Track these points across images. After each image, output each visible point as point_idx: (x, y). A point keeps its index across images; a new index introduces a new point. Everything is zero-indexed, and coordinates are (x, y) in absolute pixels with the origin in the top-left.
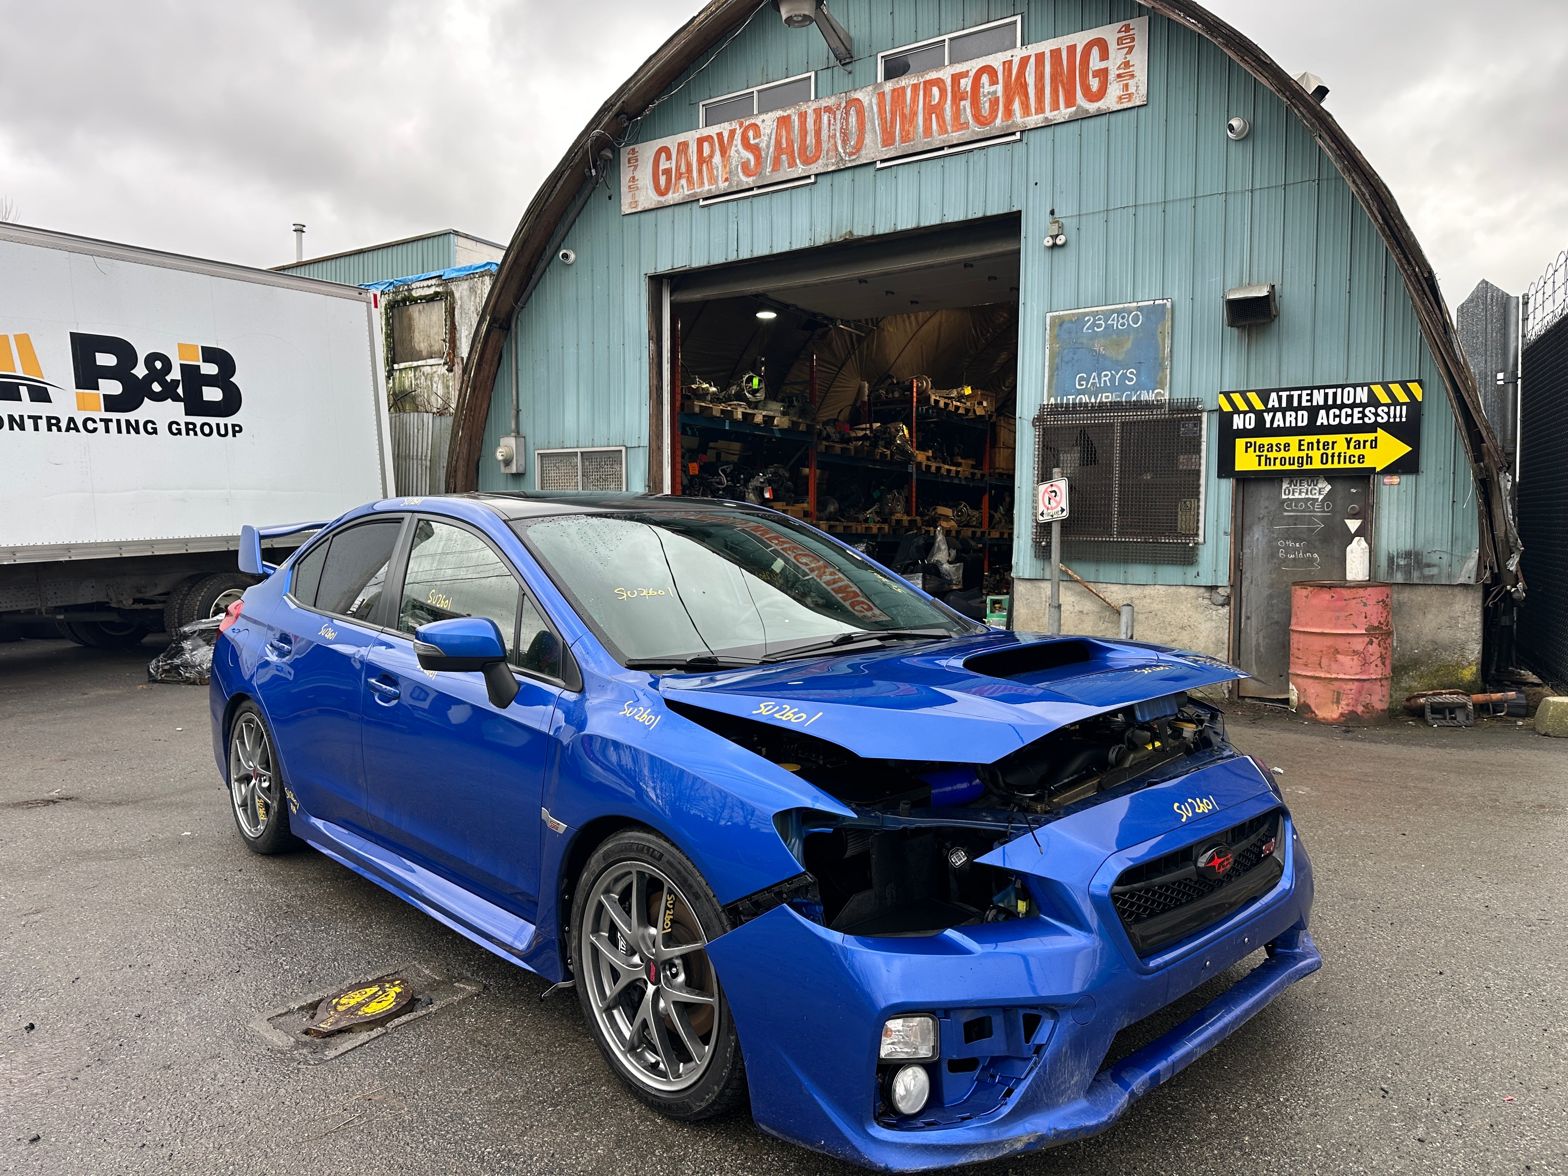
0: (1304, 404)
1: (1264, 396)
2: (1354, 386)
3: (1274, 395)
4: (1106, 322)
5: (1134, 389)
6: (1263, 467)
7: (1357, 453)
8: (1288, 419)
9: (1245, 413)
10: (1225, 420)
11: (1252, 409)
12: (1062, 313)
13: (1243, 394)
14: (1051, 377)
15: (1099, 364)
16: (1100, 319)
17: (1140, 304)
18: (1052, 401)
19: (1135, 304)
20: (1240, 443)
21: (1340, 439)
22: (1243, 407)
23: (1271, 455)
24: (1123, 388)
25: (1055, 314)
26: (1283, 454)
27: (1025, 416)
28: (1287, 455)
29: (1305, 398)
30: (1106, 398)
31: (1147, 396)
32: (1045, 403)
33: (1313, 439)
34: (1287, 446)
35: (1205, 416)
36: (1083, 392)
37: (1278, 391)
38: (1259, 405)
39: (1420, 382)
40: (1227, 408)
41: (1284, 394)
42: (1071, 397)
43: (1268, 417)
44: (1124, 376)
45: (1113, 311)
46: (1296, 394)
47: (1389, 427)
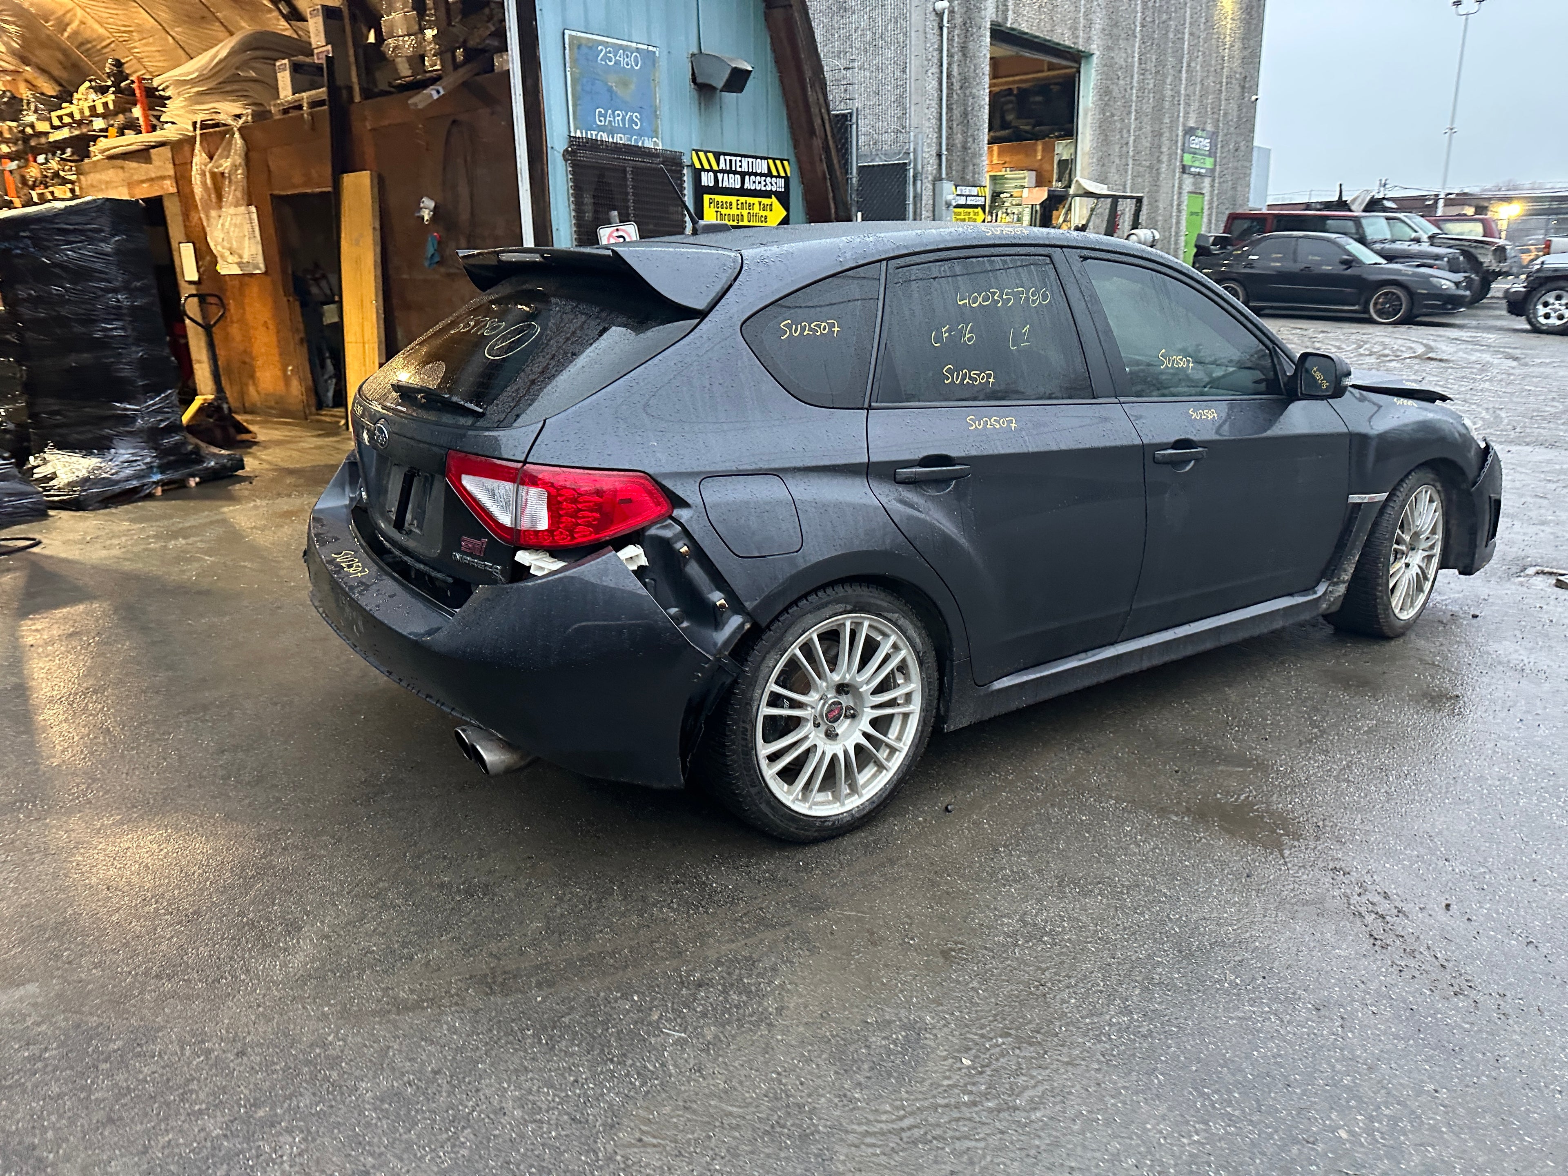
0: (739, 169)
1: (717, 156)
2: (762, 158)
3: (722, 157)
4: (615, 56)
5: (640, 134)
6: (719, 222)
7: (764, 213)
8: (731, 181)
9: (708, 171)
10: (697, 174)
11: (711, 170)
12: (579, 34)
13: (706, 152)
14: (574, 105)
15: (613, 102)
16: (610, 52)
17: (639, 46)
18: (578, 134)
19: (634, 45)
20: (706, 198)
21: (755, 200)
22: (707, 167)
23: (724, 211)
24: (629, 131)
25: (574, 33)
26: (728, 211)
27: (556, 147)
28: (731, 212)
29: (739, 164)
30: (620, 139)
31: (649, 144)
32: (573, 134)
33: (742, 199)
34: (731, 204)
35: (685, 171)
36: (601, 129)
37: (725, 154)
38: (715, 167)
39: (788, 160)
40: (698, 166)
41: (728, 158)
42: (594, 133)
43: (720, 176)
44: (631, 120)
45: (621, 47)
46: (733, 158)
47: (778, 195)
